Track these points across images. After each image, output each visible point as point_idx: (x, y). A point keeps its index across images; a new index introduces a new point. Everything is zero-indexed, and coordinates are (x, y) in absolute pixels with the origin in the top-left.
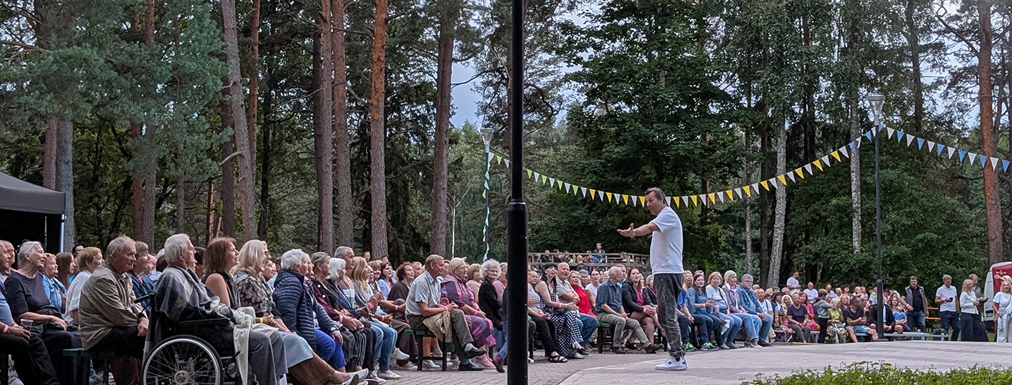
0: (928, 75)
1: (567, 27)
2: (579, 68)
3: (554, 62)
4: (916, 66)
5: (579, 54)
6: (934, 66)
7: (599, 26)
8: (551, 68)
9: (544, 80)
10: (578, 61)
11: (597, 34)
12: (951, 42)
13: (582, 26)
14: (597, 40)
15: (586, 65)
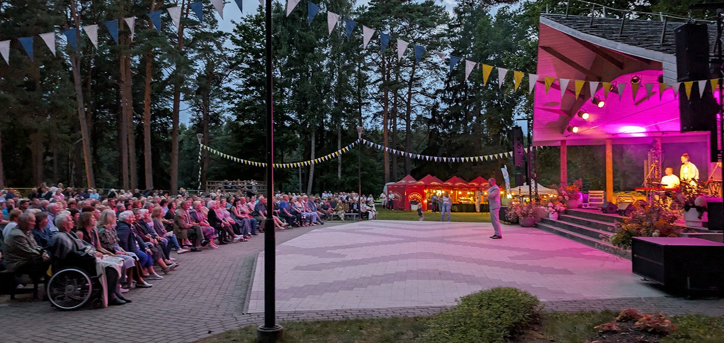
0: (364, 114)
1: (228, 89)
2: (233, 106)
3: (222, 102)
4: (360, 110)
5: (233, 100)
6: (366, 111)
7: (241, 89)
8: (220, 105)
9: (218, 109)
10: (233, 103)
11: (241, 92)
12: (373, 102)
13: (235, 89)
14: (241, 95)
15: (236, 105)
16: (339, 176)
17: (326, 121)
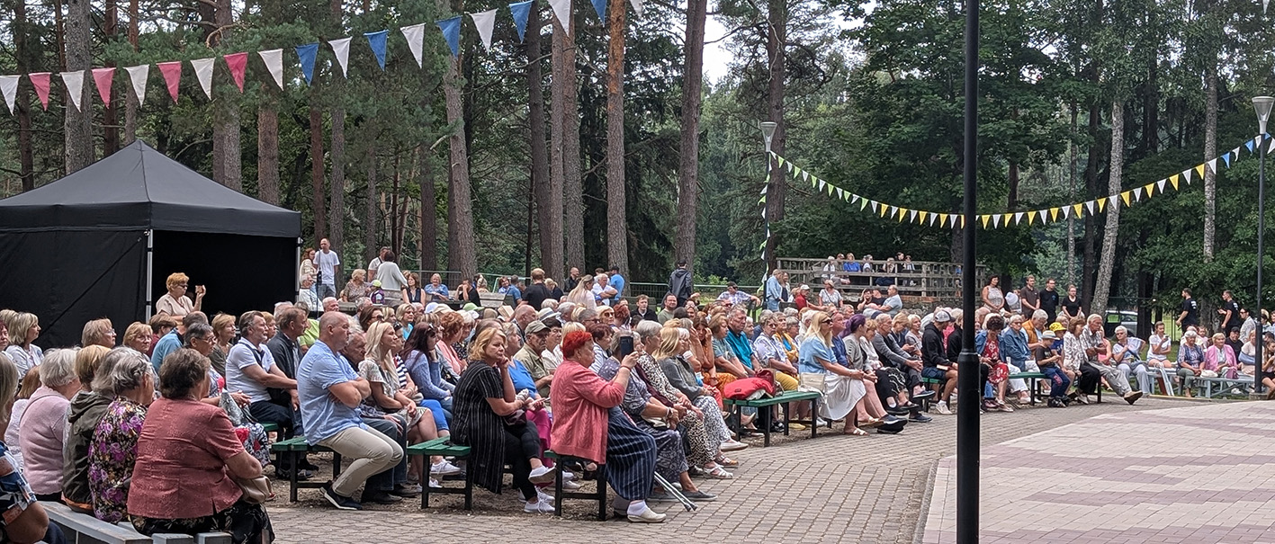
3: (825, 12)
9: (812, 35)
10: (859, 13)
15: (868, 20)
16: (1208, 251)
17: (1166, 64)
